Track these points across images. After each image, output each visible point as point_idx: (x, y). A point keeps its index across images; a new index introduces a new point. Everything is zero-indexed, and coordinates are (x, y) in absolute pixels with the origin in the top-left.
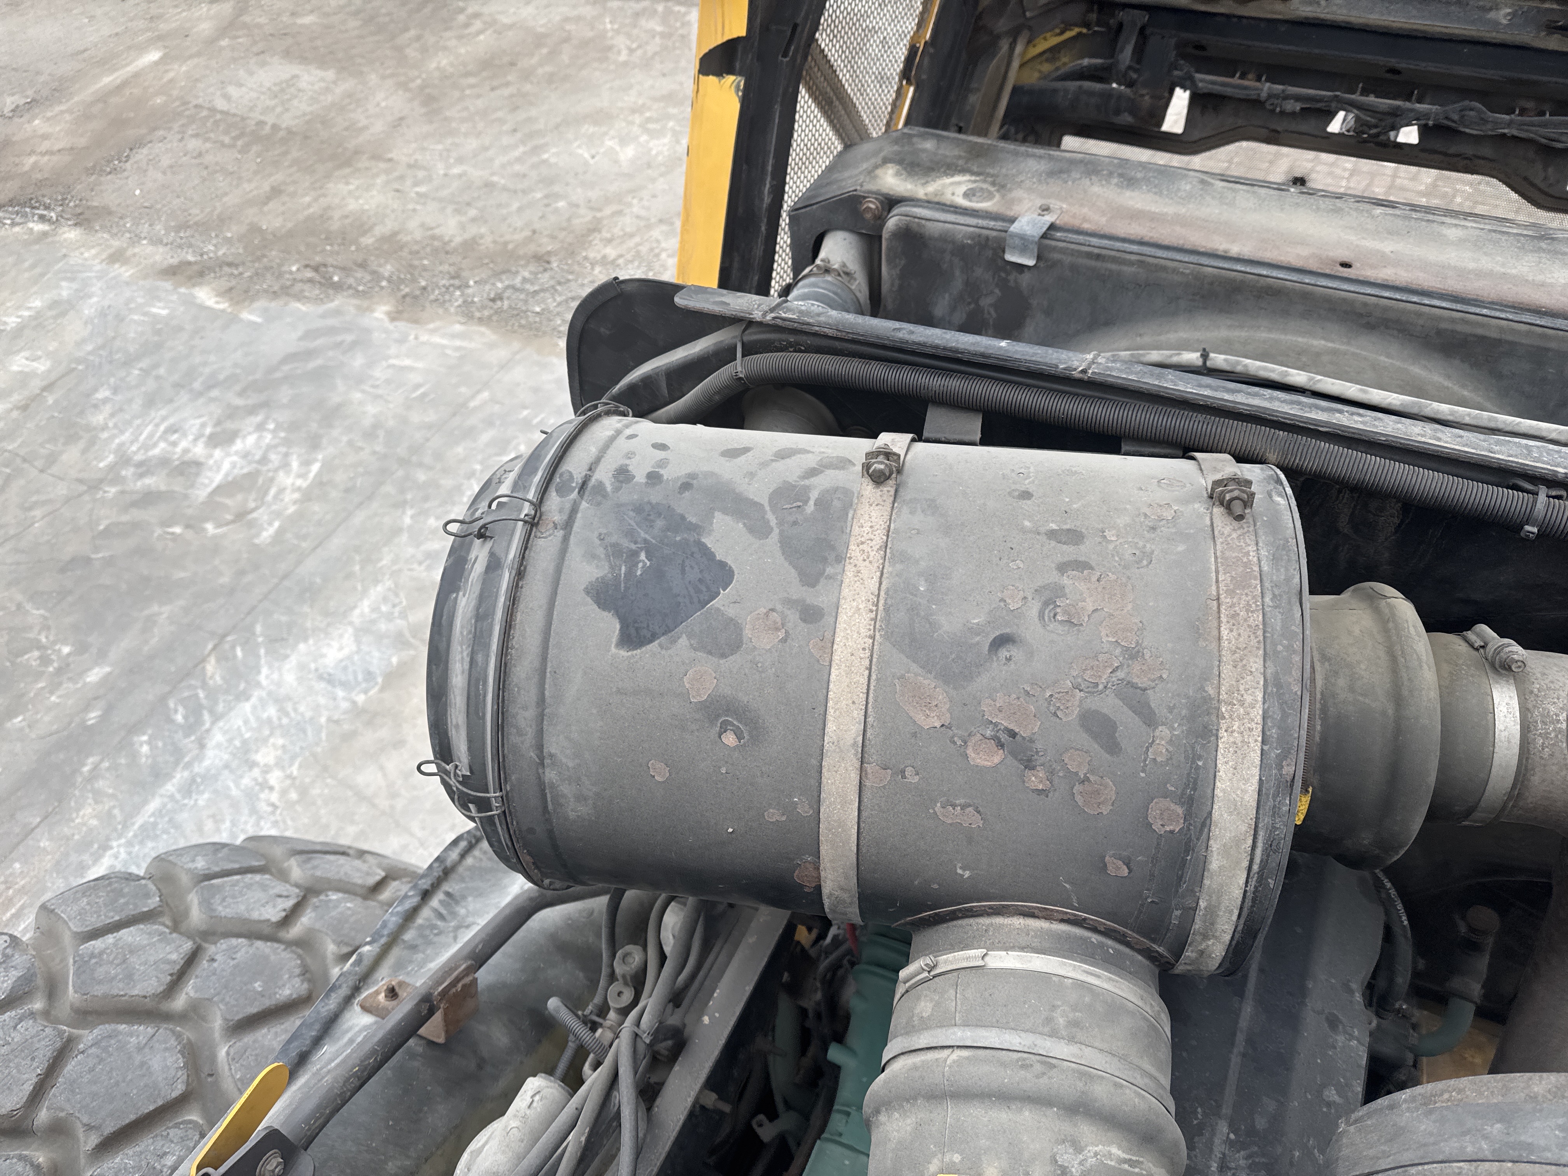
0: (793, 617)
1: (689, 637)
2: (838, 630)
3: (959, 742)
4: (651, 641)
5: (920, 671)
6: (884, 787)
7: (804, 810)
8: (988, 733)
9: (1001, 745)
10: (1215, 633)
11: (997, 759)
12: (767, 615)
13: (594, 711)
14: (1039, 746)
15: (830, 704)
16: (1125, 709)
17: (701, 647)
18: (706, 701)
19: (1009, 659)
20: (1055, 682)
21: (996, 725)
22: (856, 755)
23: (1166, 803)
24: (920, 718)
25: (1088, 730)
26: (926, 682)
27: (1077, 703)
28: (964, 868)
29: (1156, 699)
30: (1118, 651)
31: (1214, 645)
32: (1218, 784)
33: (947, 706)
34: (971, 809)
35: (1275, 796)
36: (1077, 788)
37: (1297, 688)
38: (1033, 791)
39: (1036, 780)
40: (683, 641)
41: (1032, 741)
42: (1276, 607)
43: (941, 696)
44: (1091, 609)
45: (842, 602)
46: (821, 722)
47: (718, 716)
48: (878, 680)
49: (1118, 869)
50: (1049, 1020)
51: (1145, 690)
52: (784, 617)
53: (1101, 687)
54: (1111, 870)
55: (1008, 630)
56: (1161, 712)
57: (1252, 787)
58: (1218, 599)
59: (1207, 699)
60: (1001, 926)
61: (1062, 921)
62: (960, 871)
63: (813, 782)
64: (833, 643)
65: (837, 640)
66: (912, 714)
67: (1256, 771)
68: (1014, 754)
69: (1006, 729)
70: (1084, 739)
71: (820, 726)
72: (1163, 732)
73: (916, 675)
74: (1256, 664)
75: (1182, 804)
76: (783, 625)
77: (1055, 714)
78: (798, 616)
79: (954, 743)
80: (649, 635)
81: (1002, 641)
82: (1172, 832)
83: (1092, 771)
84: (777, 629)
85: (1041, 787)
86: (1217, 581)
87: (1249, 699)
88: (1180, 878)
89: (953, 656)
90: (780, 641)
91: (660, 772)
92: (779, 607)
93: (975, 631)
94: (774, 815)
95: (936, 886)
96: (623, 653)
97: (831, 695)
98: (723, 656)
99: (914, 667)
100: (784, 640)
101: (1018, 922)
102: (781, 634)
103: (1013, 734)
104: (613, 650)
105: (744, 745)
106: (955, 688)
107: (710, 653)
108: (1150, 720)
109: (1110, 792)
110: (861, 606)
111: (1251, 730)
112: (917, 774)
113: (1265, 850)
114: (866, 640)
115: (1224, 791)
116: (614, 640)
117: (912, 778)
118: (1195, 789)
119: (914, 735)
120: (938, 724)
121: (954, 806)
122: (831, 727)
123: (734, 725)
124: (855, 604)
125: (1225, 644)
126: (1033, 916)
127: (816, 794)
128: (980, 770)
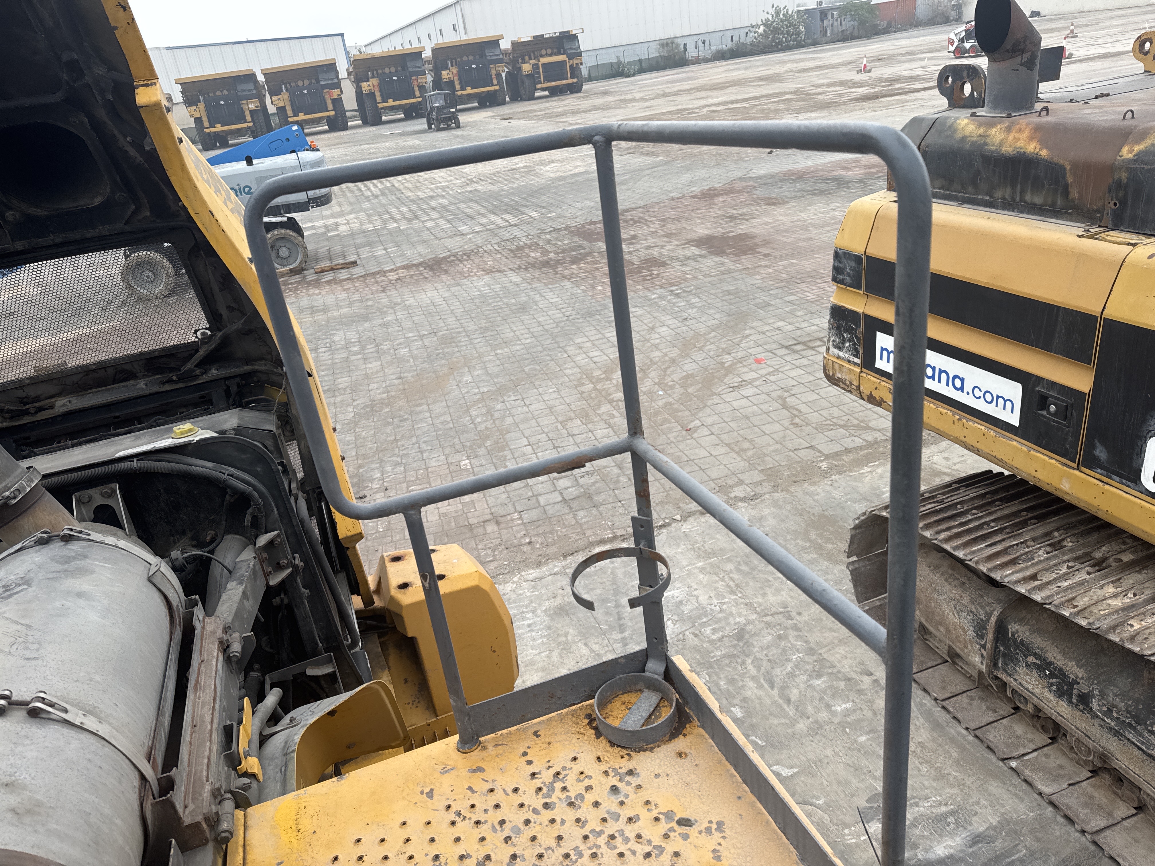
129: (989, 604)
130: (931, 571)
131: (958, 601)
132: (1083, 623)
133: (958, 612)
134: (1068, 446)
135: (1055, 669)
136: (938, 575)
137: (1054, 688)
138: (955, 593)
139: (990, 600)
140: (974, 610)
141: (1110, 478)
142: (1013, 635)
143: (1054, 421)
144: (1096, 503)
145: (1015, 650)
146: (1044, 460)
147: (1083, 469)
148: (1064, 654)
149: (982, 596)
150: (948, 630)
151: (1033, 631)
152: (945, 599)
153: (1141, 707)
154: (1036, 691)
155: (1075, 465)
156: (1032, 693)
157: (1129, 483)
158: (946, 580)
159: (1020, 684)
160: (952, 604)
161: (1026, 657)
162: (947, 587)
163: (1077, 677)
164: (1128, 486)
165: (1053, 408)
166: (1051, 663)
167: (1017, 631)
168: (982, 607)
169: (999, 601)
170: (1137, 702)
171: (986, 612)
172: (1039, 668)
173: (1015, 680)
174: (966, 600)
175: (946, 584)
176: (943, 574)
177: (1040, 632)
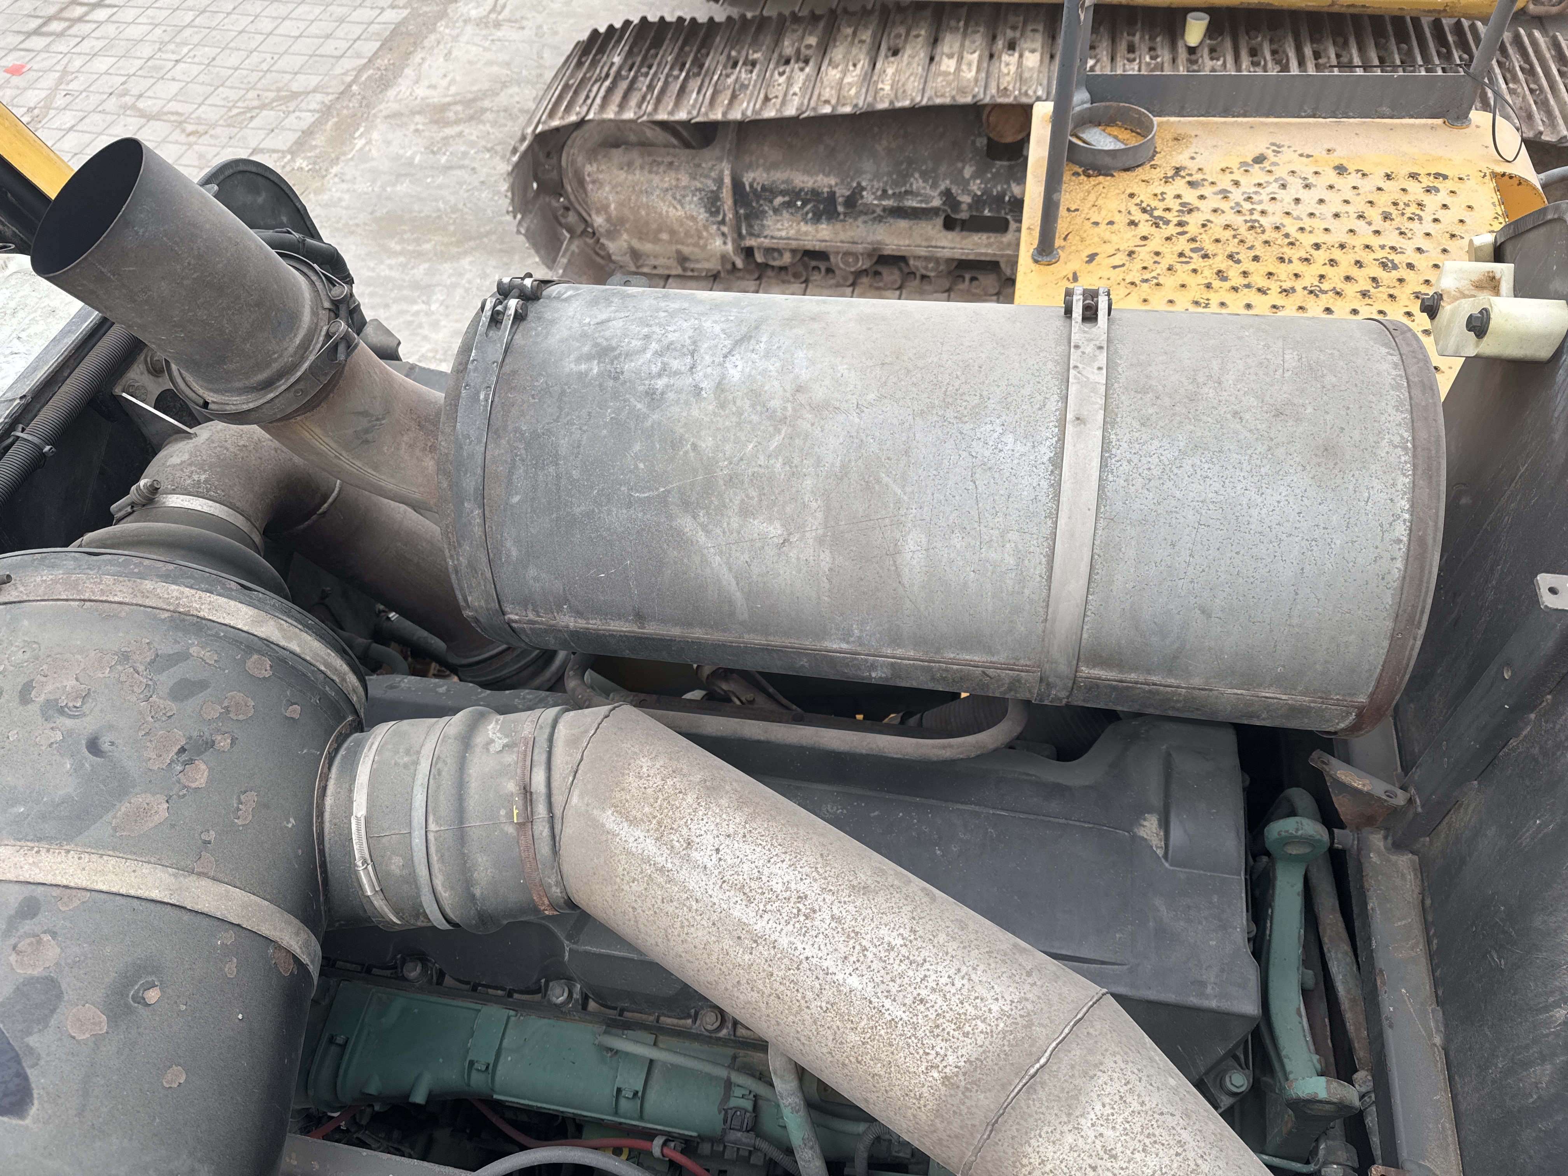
0: (28, 926)
1: (30, 1034)
2: (54, 882)
3: (184, 791)
4: (26, 1078)
5: (111, 814)
6: (216, 861)
7: (229, 937)
8: (179, 768)
9: (191, 762)
10: (116, 606)
11: (203, 766)
12: (19, 953)
13: (98, 1144)
14: (195, 734)
15: (132, 892)
16: (172, 670)
17: (44, 1021)
18: (108, 1017)
19: (112, 744)
20: (140, 713)
21: (172, 761)
22: (185, 877)
23: (250, 664)
24: (157, 819)
25: (187, 697)
26: (123, 809)
27: (162, 701)
28: (288, 822)
29: (167, 648)
30: (119, 668)
31: (126, 608)
32: (239, 627)
33: (149, 795)
34: (242, 797)
35: (251, 598)
36: (232, 715)
37: (172, 567)
38: (232, 747)
39: (223, 743)
40: (33, 1041)
41: (190, 738)
42: (99, 568)
43: (139, 800)
44: (74, 682)
45: (21, 879)
46: (148, 905)
47: (127, 1005)
48: (114, 850)
49: (295, 711)
50: (406, 766)
51: (157, 655)
52: (27, 935)
53: (150, 683)
54: (297, 716)
55: (84, 742)
56: (177, 648)
57: (244, 608)
58: (84, 600)
59: (172, 619)
60: (332, 813)
61: (329, 769)
62: (290, 825)
63: (206, 922)
64: (66, 887)
65: (65, 882)
66: (151, 825)
67: (232, 603)
68: (200, 753)
69: (177, 754)
70: (192, 704)
71: (152, 906)
72: (194, 650)
73: (114, 817)
74: (148, 585)
75: (251, 654)
76: (36, 935)
77: (170, 717)
78: (28, 922)
79: (184, 795)
80: (17, 1081)
81: (94, 746)
82: (271, 666)
83: (220, 703)
84: (39, 942)
85: (229, 741)
86: (67, 600)
87: (175, 594)
88: (304, 674)
89: (101, 786)
90: (53, 938)
91: (176, 1076)
92: (13, 941)
93: (78, 768)
94: (231, 968)
95: (300, 852)
96: (34, 1110)
97: (123, 891)
98: (59, 996)
99: (107, 817)
100: (54, 935)
101: (329, 801)
102: (46, 938)
103: (182, 750)
104: (28, 1121)
105: (161, 982)
106: (133, 787)
107: (53, 1011)
108: (182, 657)
109: (239, 696)
110: (31, 860)
111: (200, 598)
112: (208, 831)
113: (289, 616)
114: (70, 856)
115: (245, 625)
116: (14, 1121)
117: (212, 835)
118: (241, 643)
119: (173, 826)
120: (166, 805)
121: (238, 809)
122: (155, 894)
123: (139, 989)
124: (26, 867)
125: (127, 600)
126: (325, 788)
127: (216, 923)
128: (210, 780)
129: (711, 169)
130: (627, 172)
131: (677, 187)
132: (847, 109)
133: (680, 202)
135: (806, 194)
136: (637, 172)
137: (810, 215)
138: (668, 180)
139: (710, 164)
140: (699, 185)
142: (751, 186)
145: (758, 202)
148: (808, 173)
149: (699, 165)
150: (672, 232)
151: (767, 170)
152: (658, 196)
153: (894, 176)
154: (792, 233)
156: (788, 239)
158: (650, 172)
159: (772, 237)
160: (669, 197)
161: (771, 202)
162: (656, 179)
163: (831, 187)
166: (801, 190)
167: (754, 179)
169: (720, 159)
170: (890, 174)
171: (714, 180)
172: (789, 205)
173: (766, 237)
174: (685, 180)
175: (653, 176)
176: (642, 168)
177: (774, 166)
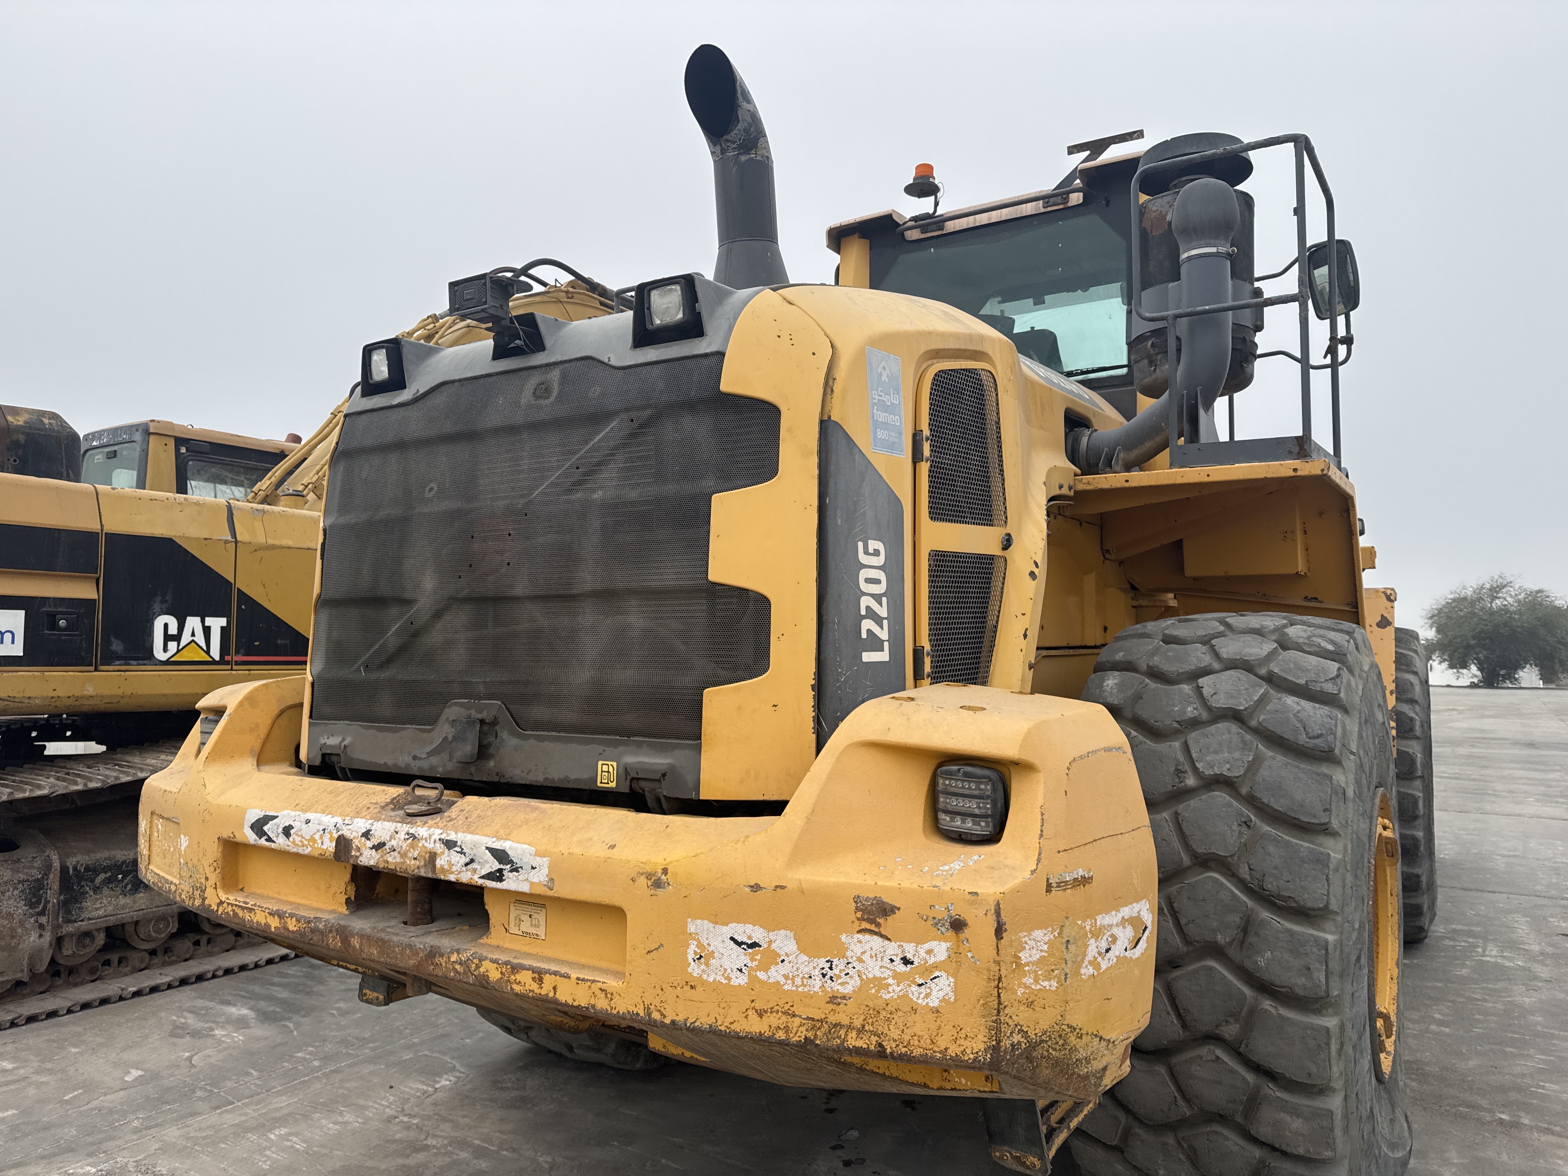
134: (83, 653)
141: (129, 664)
143: (65, 635)
144: (119, 692)
146: (63, 676)
147: (102, 668)
155: (93, 668)
157: (145, 662)
164: (145, 665)
165: (62, 623)
168: (29, 868)
